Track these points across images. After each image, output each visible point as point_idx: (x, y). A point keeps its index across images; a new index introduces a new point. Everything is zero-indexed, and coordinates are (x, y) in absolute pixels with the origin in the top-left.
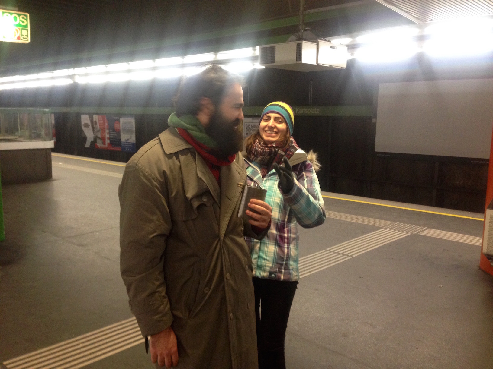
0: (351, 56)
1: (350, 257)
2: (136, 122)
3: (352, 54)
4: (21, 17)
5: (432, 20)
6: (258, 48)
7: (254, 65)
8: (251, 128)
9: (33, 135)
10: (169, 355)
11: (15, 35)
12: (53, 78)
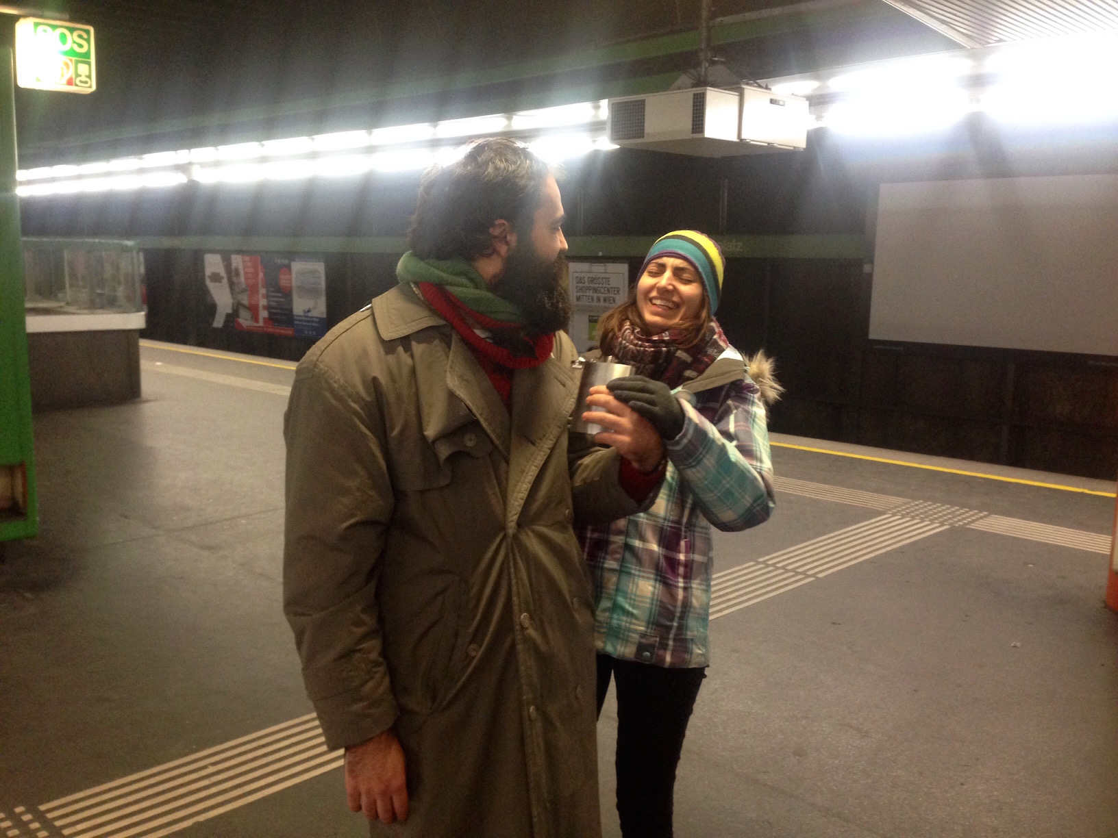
0: (818, 121)
1: (812, 579)
2: (326, 273)
3: (819, 118)
4: (76, 34)
5: (1000, 40)
6: (604, 103)
7: (595, 141)
8: (586, 284)
9: (98, 300)
10: (386, 794)
11: (63, 76)
12: (142, 171)
